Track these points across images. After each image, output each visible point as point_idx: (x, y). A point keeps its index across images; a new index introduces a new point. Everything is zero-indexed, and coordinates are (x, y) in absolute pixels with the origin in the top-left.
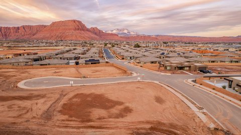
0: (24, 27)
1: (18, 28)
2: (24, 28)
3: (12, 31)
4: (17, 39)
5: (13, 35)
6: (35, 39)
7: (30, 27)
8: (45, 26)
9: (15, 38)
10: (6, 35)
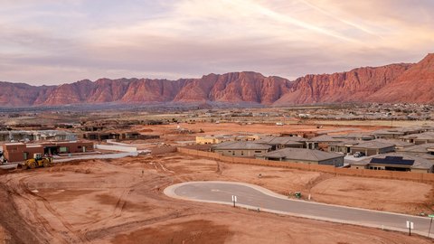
0: (356, 72)
1: (345, 75)
2: (356, 74)
3: (331, 82)
4: (338, 101)
5: (331, 92)
6: (376, 100)
7: (370, 71)
8: (406, 67)
9: (335, 98)
10: (318, 93)
